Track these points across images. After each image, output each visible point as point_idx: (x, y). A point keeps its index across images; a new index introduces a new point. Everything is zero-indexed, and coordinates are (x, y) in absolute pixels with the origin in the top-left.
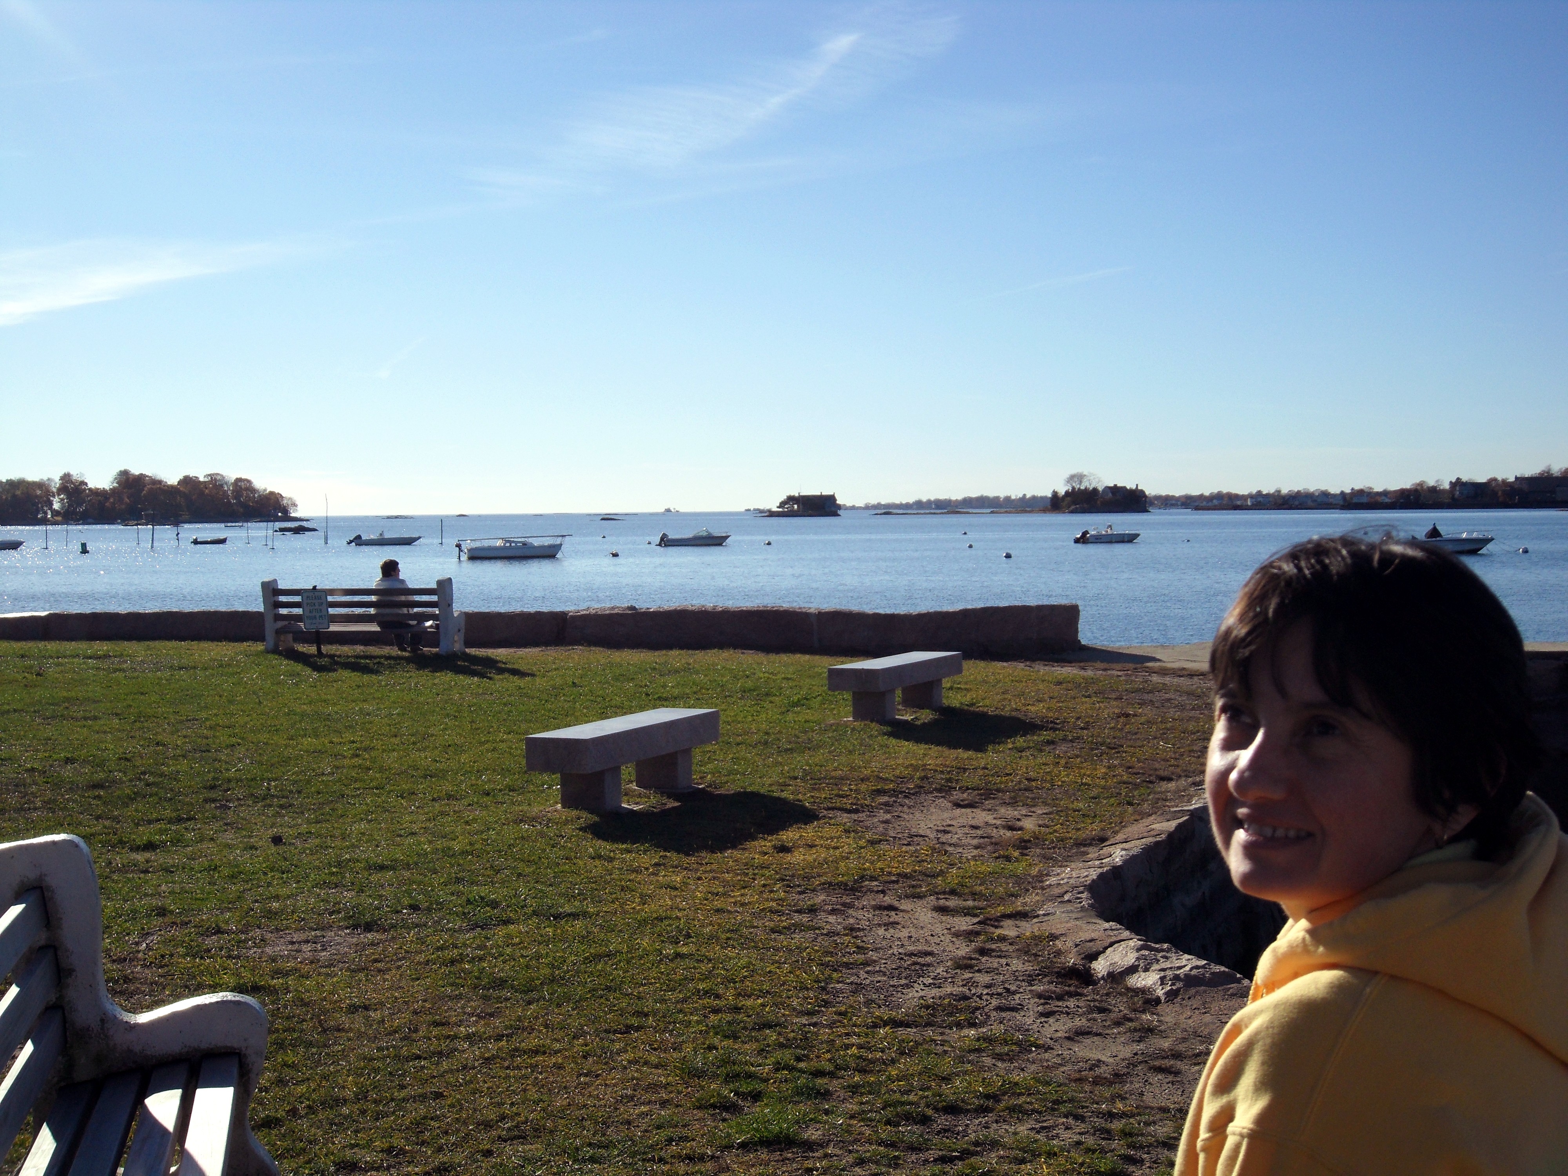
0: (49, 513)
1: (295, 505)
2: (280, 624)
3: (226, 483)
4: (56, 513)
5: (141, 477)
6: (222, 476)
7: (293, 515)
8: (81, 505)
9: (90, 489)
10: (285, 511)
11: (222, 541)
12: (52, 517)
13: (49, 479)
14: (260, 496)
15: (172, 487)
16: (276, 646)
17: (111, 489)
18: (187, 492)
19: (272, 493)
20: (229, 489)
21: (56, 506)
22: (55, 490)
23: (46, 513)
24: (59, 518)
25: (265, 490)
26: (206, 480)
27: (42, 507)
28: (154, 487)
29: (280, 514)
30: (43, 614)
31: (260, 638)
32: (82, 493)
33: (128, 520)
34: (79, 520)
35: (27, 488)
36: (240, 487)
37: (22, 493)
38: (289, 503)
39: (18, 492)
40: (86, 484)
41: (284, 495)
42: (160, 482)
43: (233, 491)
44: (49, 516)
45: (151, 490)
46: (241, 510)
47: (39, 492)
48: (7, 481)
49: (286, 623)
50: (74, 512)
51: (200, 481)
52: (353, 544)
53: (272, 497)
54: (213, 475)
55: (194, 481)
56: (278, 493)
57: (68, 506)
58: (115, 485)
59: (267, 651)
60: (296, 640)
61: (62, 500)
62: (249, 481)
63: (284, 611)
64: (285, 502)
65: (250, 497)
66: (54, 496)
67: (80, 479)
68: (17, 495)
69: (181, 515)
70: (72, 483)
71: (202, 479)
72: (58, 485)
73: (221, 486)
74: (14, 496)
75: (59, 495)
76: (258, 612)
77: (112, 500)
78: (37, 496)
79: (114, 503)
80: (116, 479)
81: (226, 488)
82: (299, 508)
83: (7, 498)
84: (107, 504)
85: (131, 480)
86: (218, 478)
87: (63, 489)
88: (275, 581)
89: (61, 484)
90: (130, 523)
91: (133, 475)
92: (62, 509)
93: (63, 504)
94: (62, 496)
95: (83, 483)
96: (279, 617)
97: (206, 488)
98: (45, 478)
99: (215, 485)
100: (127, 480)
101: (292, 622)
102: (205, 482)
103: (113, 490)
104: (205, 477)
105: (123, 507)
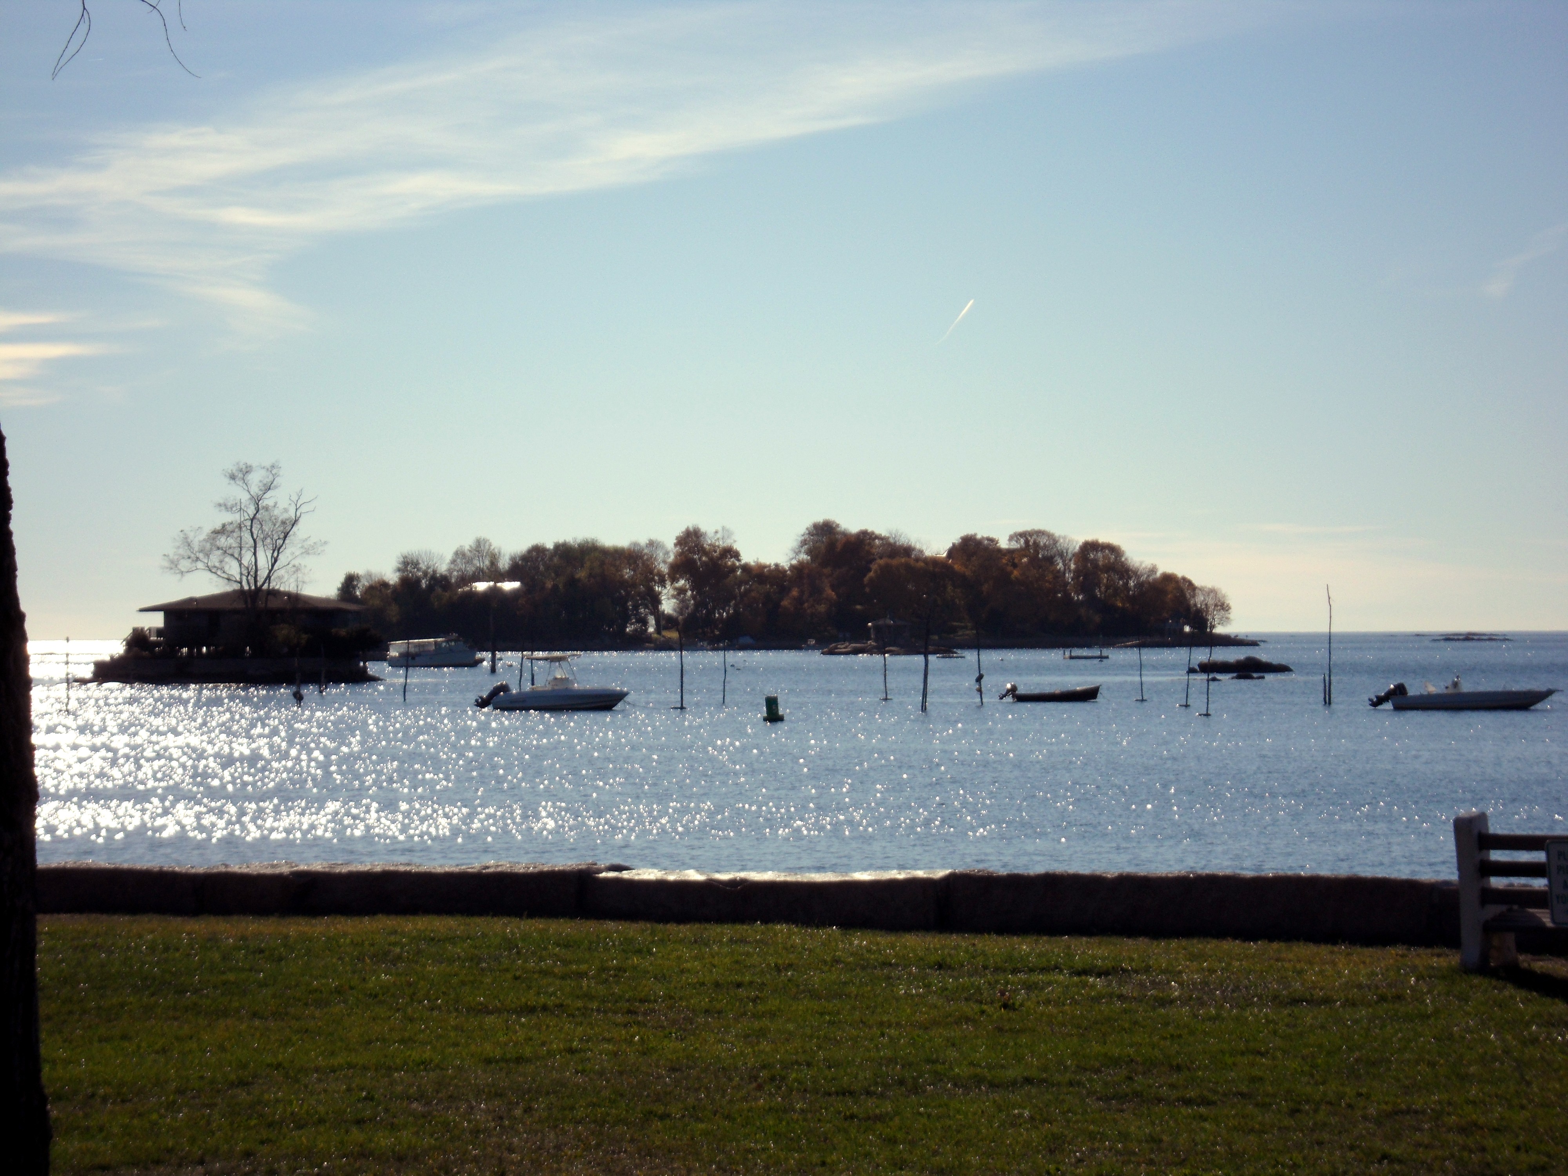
0: (652, 620)
1: (1223, 607)
2: (1493, 910)
3: (1061, 555)
4: (666, 622)
5: (864, 539)
6: (1050, 536)
7: (1219, 630)
8: (723, 603)
9: (746, 568)
10: (1199, 619)
11: (1089, 695)
12: (658, 630)
13: (651, 544)
14: (1140, 585)
15: (934, 562)
16: (1485, 957)
17: (792, 567)
18: (968, 573)
19: (1168, 578)
20: (1068, 570)
21: (668, 606)
22: (664, 569)
23: (645, 622)
24: (673, 635)
25: (1153, 570)
26: (1014, 545)
27: (636, 607)
28: (895, 562)
29: (1187, 629)
30: (940, 873)
31: (1452, 941)
32: (726, 575)
33: (837, 640)
34: (718, 640)
35: (603, 563)
36: (1094, 562)
37: (590, 576)
38: (1211, 602)
39: (581, 574)
40: (736, 555)
41: (1197, 582)
42: (907, 551)
43: (1077, 573)
44: (651, 630)
45: (886, 571)
46: (1097, 618)
47: (627, 573)
48: (557, 547)
49: (1502, 908)
50: (709, 621)
51: (1000, 550)
52: (1388, 706)
53: (1170, 587)
54: (1031, 534)
55: (986, 549)
56: (1184, 579)
57: (696, 605)
58: (804, 557)
59: (1466, 970)
60: (1522, 948)
61: (681, 591)
62: (1113, 549)
63: (1498, 882)
64: (1199, 599)
65: (1116, 589)
66: (662, 583)
67: (722, 544)
68: (579, 580)
69: (954, 630)
70: (703, 551)
71: (1004, 544)
72: (671, 558)
73: (1050, 560)
74: (572, 582)
75: (674, 580)
76: (1446, 883)
77: (795, 593)
78: (623, 584)
79: (799, 601)
80: (804, 543)
81: (1060, 566)
82: (1233, 614)
83: (555, 587)
84: (785, 603)
85: (839, 546)
86: (1043, 541)
87: (682, 567)
88: (1482, 818)
89: (680, 555)
90: (842, 647)
91: (845, 534)
92: (681, 611)
93: (683, 601)
94: (682, 582)
95: (730, 552)
96: (1490, 896)
97: (1015, 566)
98: (643, 541)
99: (1034, 560)
100: (832, 545)
101: (1515, 907)
102: (1010, 552)
103: (799, 569)
104: (1011, 538)
105: (822, 608)
